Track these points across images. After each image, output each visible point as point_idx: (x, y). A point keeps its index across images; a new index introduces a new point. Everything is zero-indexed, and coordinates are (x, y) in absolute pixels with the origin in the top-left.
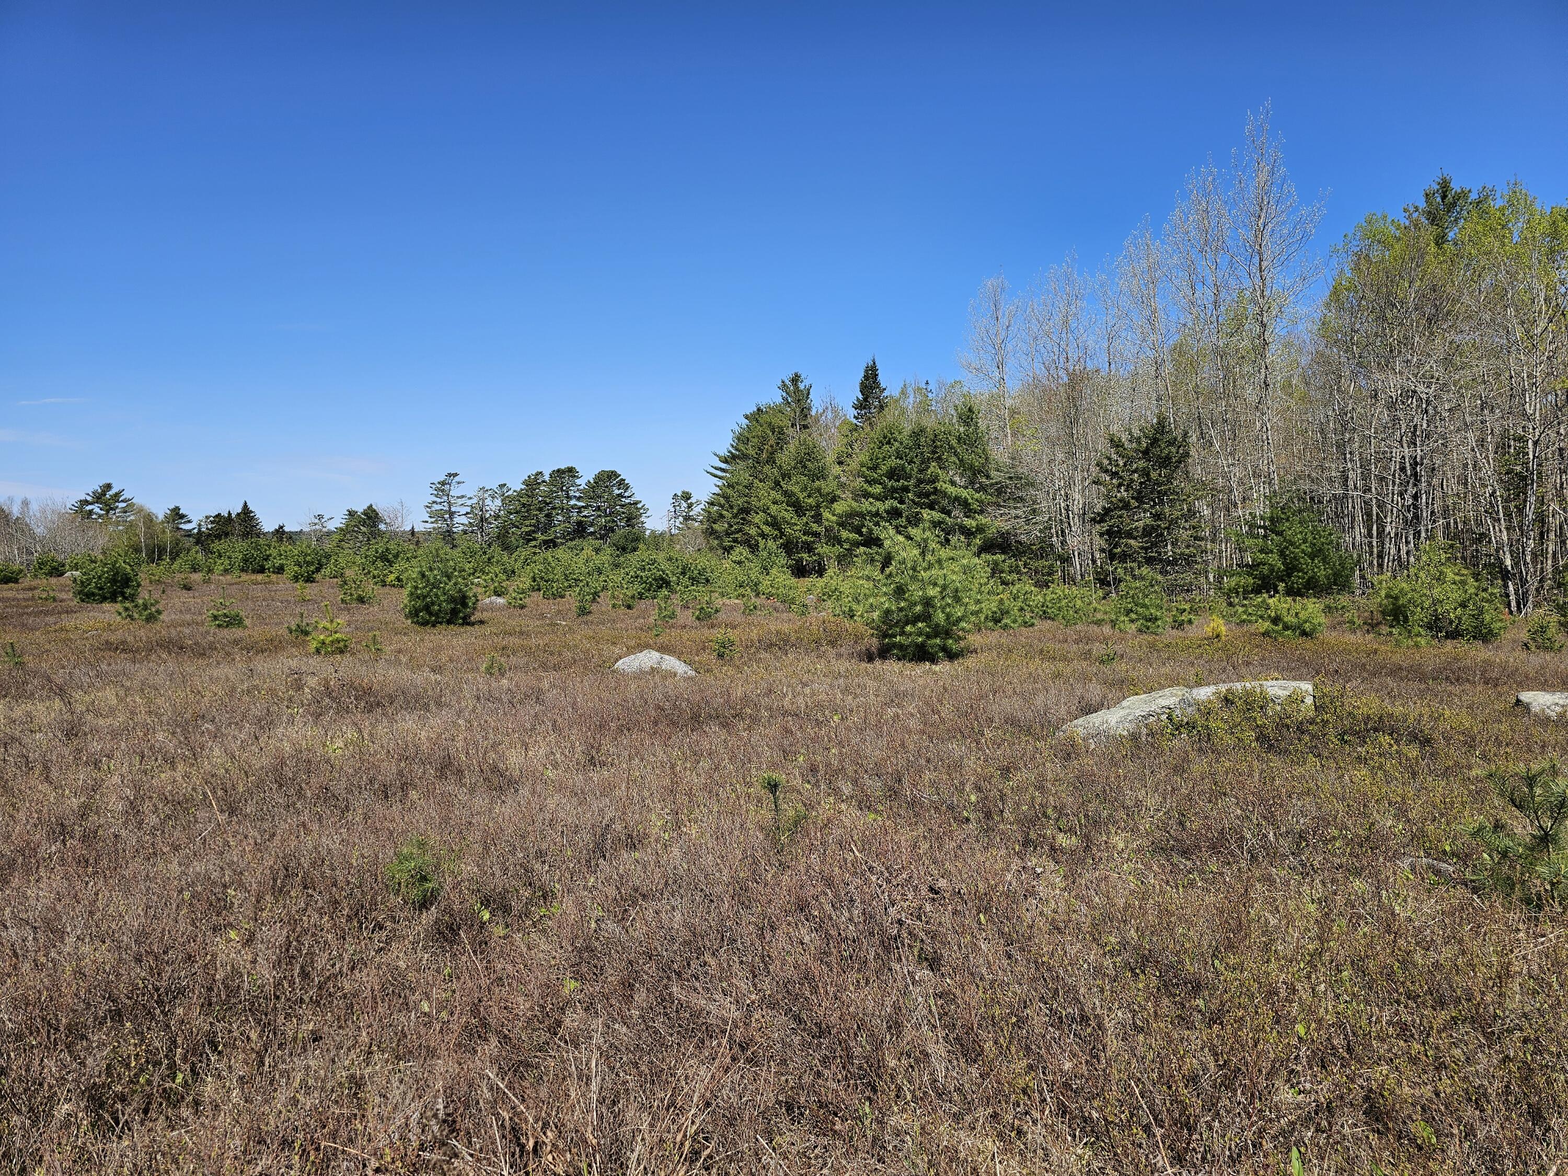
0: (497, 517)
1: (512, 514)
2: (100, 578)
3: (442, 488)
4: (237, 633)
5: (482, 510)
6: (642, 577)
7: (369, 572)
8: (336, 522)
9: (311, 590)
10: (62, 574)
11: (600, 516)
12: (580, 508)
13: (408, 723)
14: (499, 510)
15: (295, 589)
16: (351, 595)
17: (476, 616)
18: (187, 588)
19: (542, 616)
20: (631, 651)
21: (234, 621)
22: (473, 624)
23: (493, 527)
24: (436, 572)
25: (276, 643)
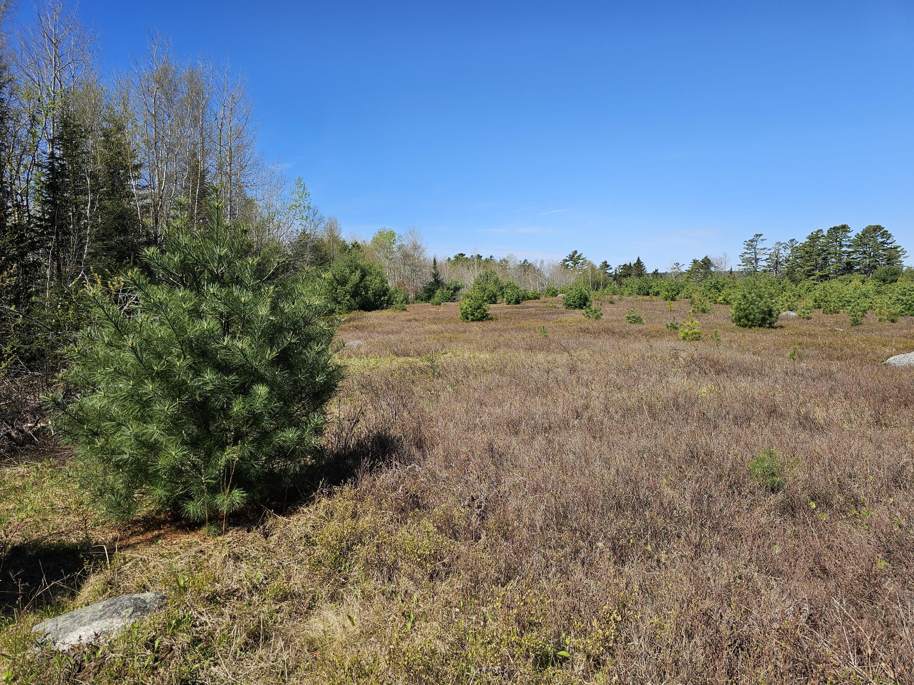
0: (787, 261)
1: (798, 258)
2: (574, 297)
3: (751, 244)
4: (641, 327)
5: (777, 257)
6: (902, 300)
7: (706, 296)
8: (686, 267)
9: (674, 305)
10: (556, 296)
11: (865, 258)
12: (849, 253)
13: (743, 383)
14: (789, 256)
15: (666, 304)
16: (698, 308)
17: (779, 323)
18: (612, 303)
19: (824, 325)
20: (899, 351)
21: (637, 320)
22: (776, 328)
23: (784, 268)
24: (753, 295)
25: (660, 333)
